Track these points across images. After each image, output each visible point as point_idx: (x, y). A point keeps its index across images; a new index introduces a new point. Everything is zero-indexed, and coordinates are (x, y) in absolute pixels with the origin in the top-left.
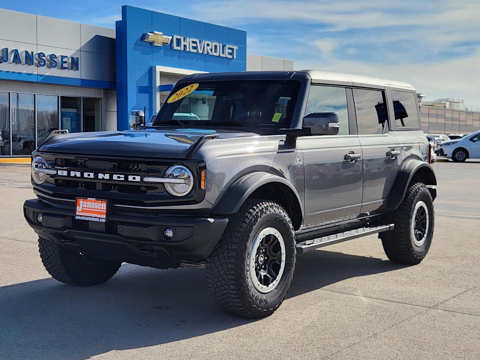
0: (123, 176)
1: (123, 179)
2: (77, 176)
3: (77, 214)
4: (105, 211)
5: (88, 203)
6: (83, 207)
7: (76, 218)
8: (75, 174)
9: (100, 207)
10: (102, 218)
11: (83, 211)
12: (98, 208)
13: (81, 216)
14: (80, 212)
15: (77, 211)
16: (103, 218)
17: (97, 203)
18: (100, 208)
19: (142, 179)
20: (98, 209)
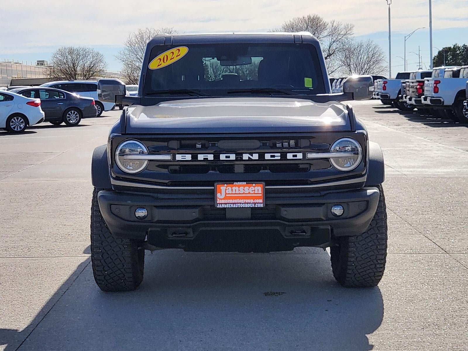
0: (279, 154)
1: (279, 158)
2: (208, 159)
3: (218, 202)
5: (234, 188)
6: (226, 194)
7: (218, 207)
10: (258, 203)
11: (226, 198)
12: (249, 192)
13: (226, 204)
14: (221, 199)
15: (218, 198)
16: (260, 203)
17: (248, 188)
18: (252, 192)
19: (304, 156)
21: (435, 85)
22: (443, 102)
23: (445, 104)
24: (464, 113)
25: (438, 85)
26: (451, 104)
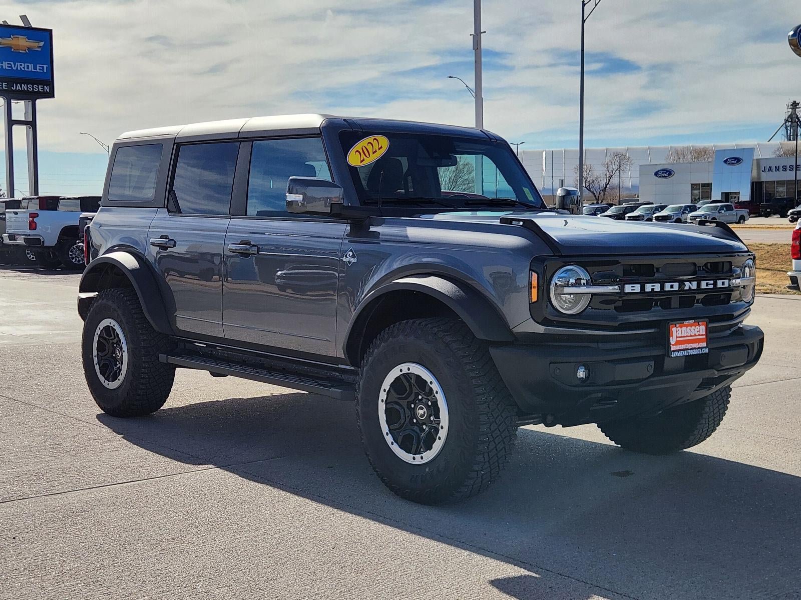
0: (712, 282)
1: (712, 287)
2: (655, 290)
3: (672, 349)
4: (704, 337)
6: (677, 337)
7: (672, 356)
8: (653, 287)
9: (698, 331)
10: (703, 348)
11: (677, 343)
13: (678, 351)
14: (674, 345)
15: (671, 344)
18: (697, 334)
20: (695, 335)
21: (31, 219)
22: (43, 242)
23: (45, 245)
24: (70, 257)
25: (35, 219)
26: (54, 245)
